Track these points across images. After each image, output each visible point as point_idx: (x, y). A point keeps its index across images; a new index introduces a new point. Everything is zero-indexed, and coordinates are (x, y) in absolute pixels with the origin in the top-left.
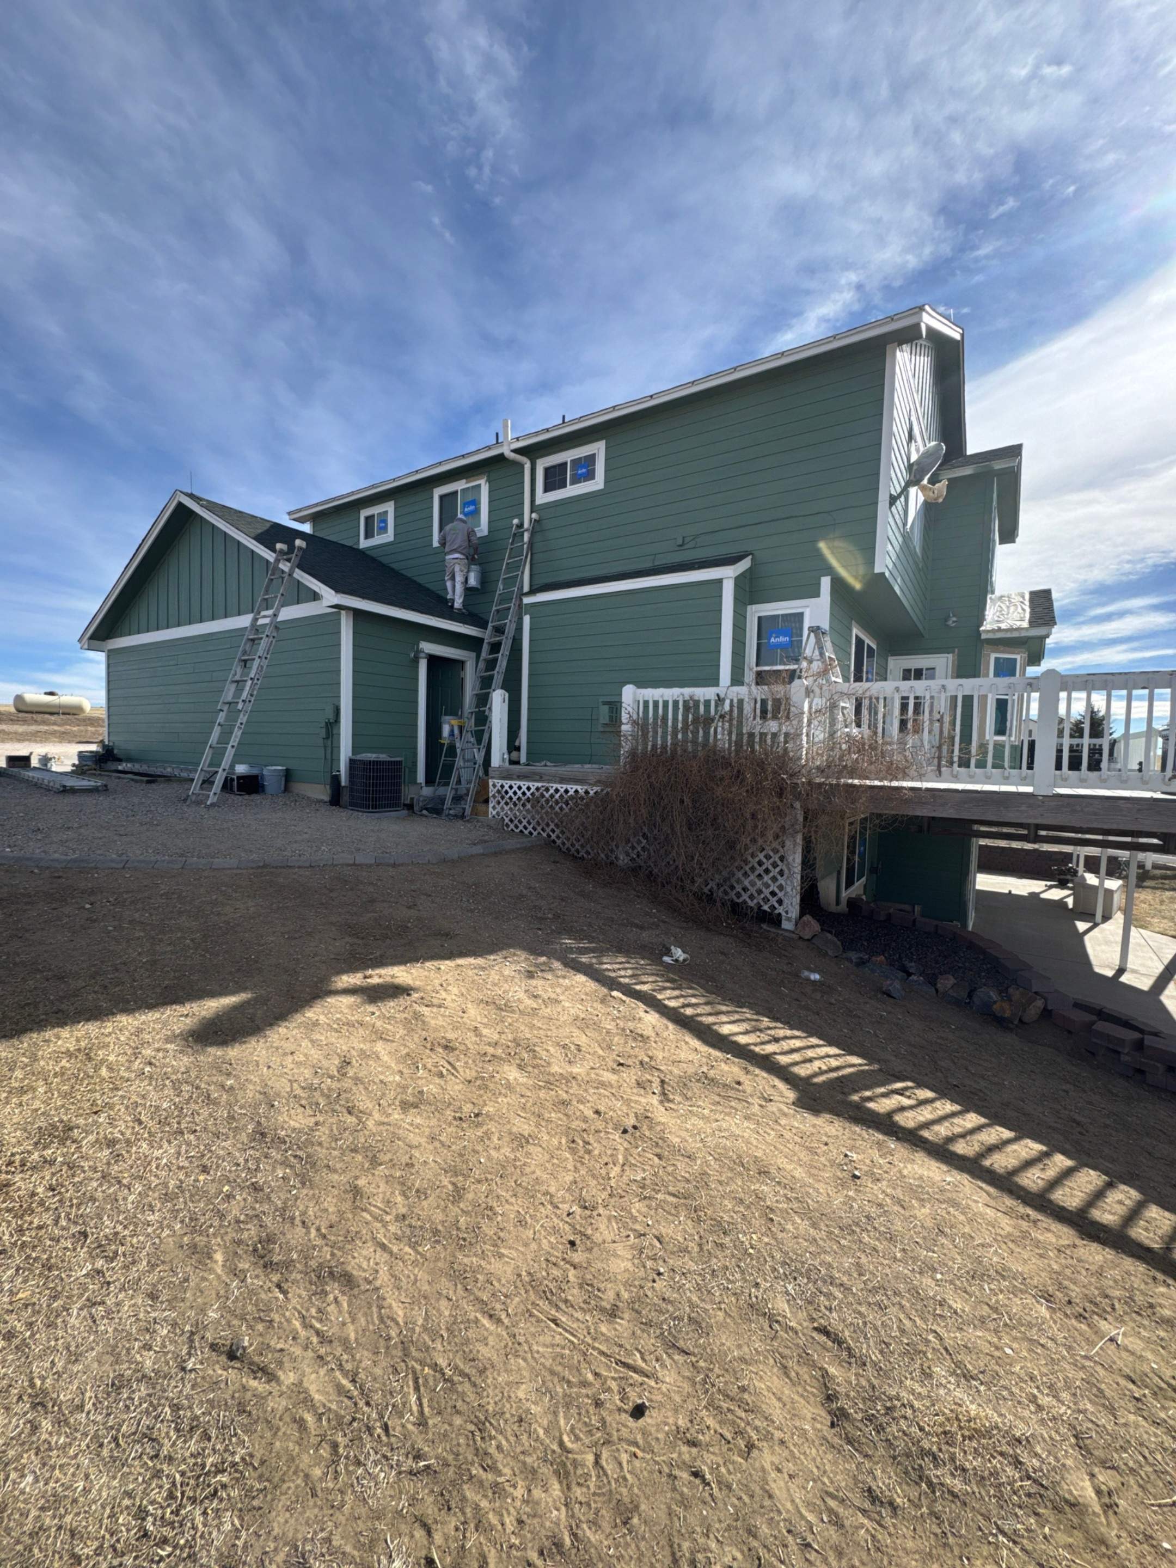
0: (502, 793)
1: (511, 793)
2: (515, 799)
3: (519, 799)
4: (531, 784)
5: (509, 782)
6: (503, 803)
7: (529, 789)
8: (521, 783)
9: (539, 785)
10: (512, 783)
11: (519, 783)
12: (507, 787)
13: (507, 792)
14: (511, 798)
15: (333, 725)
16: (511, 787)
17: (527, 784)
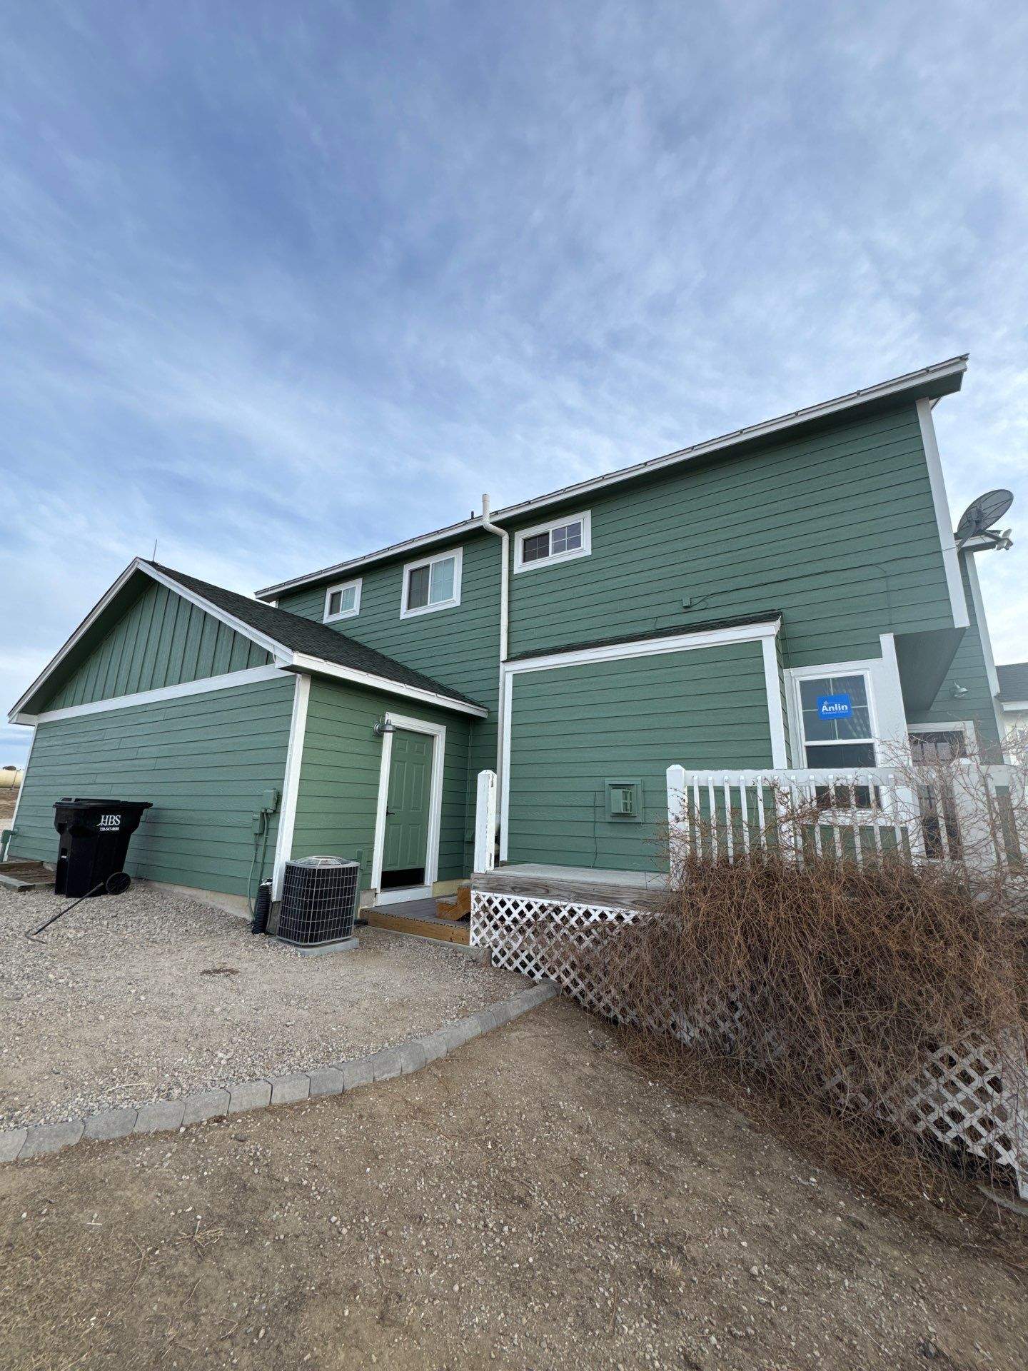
0: (489, 912)
1: (502, 911)
2: (508, 921)
3: (515, 922)
4: (532, 900)
5: (501, 896)
6: (490, 924)
7: (529, 907)
8: (518, 898)
9: (546, 902)
10: (505, 897)
11: (514, 898)
12: (496, 903)
13: (496, 911)
14: (502, 919)
15: (270, 817)
16: (503, 903)
17: (527, 900)
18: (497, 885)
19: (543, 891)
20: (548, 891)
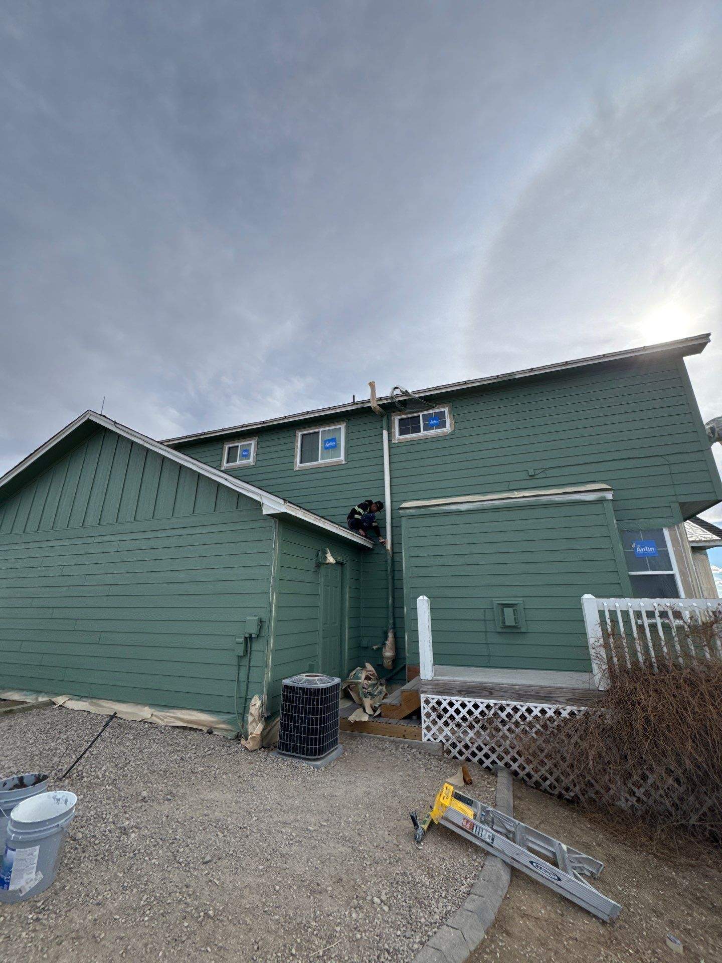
0: (439, 711)
1: (451, 711)
2: (458, 718)
3: (464, 719)
4: (478, 701)
5: (449, 698)
6: (440, 723)
7: (476, 706)
8: (465, 700)
9: (492, 702)
10: (453, 699)
11: (462, 699)
12: (445, 704)
13: (445, 710)
14: (452, 717)
15: (252, 640)
16: (451, 704)
17: (473, 700)
18: (445, 689)
19: (487, 693)
20: (491, 693)
